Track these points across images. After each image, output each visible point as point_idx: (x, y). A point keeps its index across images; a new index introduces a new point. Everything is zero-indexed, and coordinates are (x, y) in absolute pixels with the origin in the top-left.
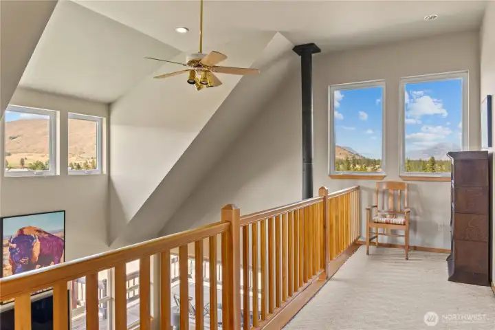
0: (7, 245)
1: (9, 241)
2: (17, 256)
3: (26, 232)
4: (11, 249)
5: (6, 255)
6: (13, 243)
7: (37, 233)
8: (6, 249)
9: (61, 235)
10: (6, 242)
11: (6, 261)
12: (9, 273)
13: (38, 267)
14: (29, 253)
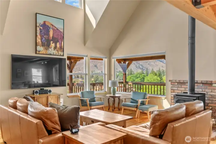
0: (39, 27)
1: (40, 25)
2: (43, 33)
3: (47, 24)
4: (40, 29)
5: (38, 31)
6: (41, 26)
7: (51, 26)
8: (38, 29)
9: (62, 31)
10: (38, 25)
11: (38, 34)
12: (39, 40)
13: (52, 42)
14: (48, 34)
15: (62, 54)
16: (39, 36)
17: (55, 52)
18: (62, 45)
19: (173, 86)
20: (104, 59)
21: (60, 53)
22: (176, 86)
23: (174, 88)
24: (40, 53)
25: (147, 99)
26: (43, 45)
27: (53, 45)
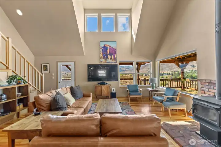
2: (103, 52)
3: (106, 46)
4: (102, 49)
7: (108, 46)
8: (101, 49)
9: (115, 48)
10: (101, 47)
11: (101, 52)
12: (101, 56)
13: (109, 55)
14: (107, 51)
15: (115, 62)
16: (102, 54)
17: (111, 61)
18: (116, 56)
19: (203, 86)
20: (150, 62)
21: (114, 61)
22: (207, 87)
23: (205, 89)
24: (102, 62)
25: (177, 96)
26: (104, 58)
27: (109, 57)
